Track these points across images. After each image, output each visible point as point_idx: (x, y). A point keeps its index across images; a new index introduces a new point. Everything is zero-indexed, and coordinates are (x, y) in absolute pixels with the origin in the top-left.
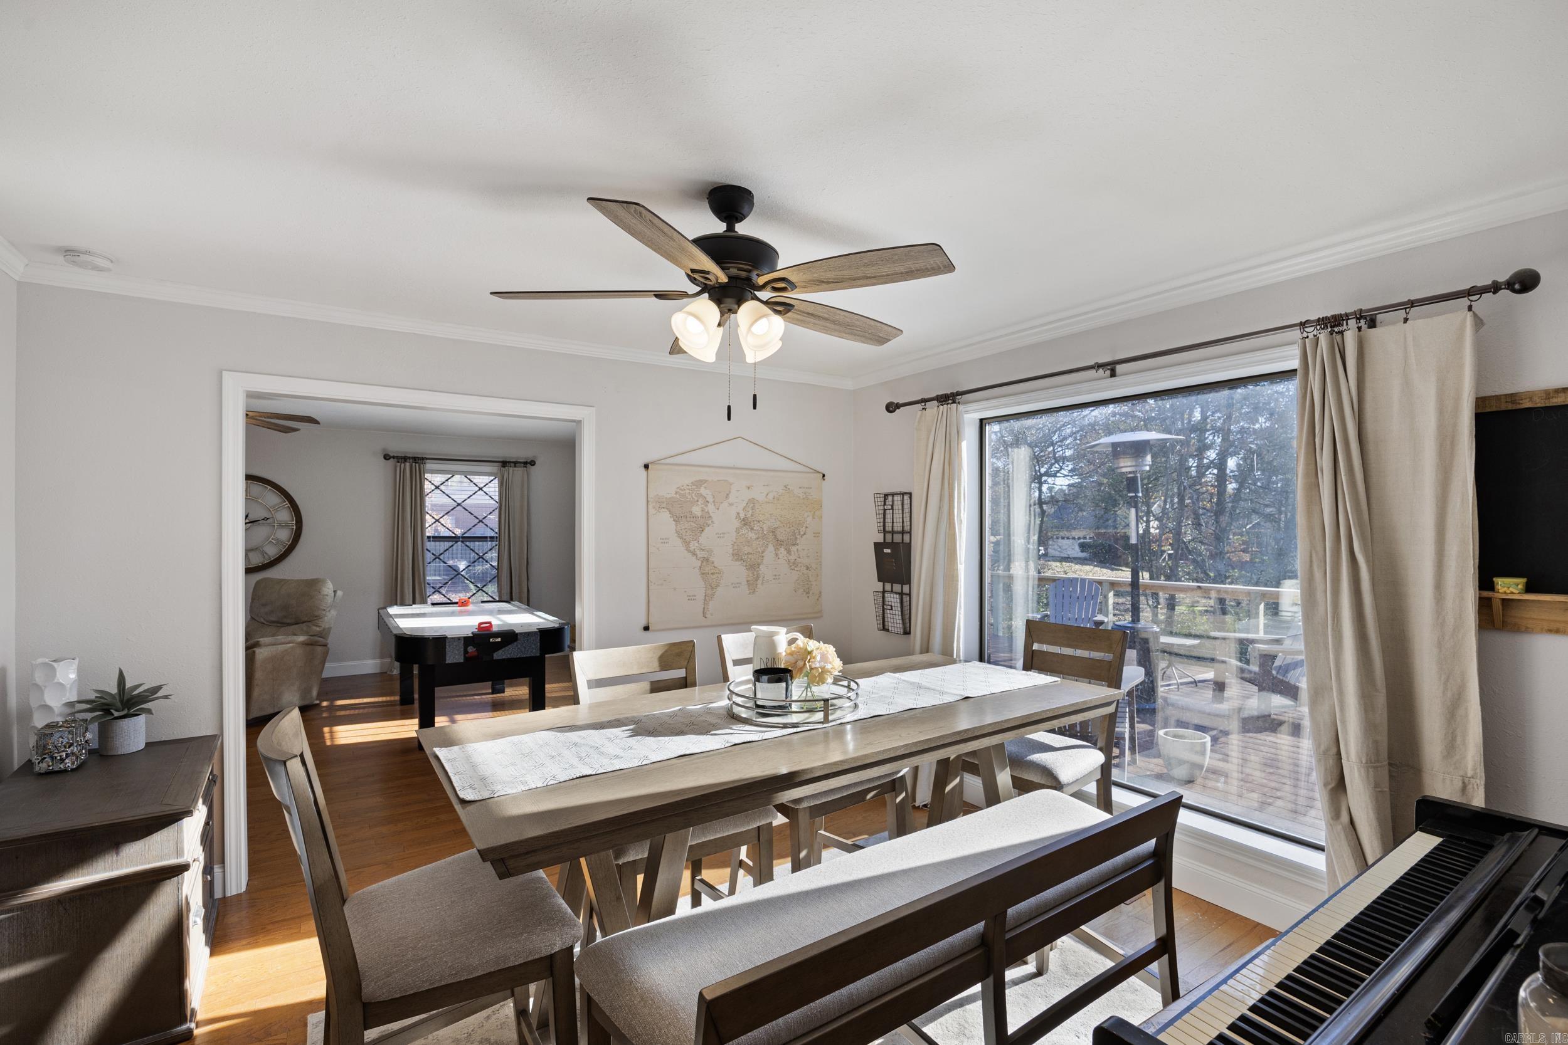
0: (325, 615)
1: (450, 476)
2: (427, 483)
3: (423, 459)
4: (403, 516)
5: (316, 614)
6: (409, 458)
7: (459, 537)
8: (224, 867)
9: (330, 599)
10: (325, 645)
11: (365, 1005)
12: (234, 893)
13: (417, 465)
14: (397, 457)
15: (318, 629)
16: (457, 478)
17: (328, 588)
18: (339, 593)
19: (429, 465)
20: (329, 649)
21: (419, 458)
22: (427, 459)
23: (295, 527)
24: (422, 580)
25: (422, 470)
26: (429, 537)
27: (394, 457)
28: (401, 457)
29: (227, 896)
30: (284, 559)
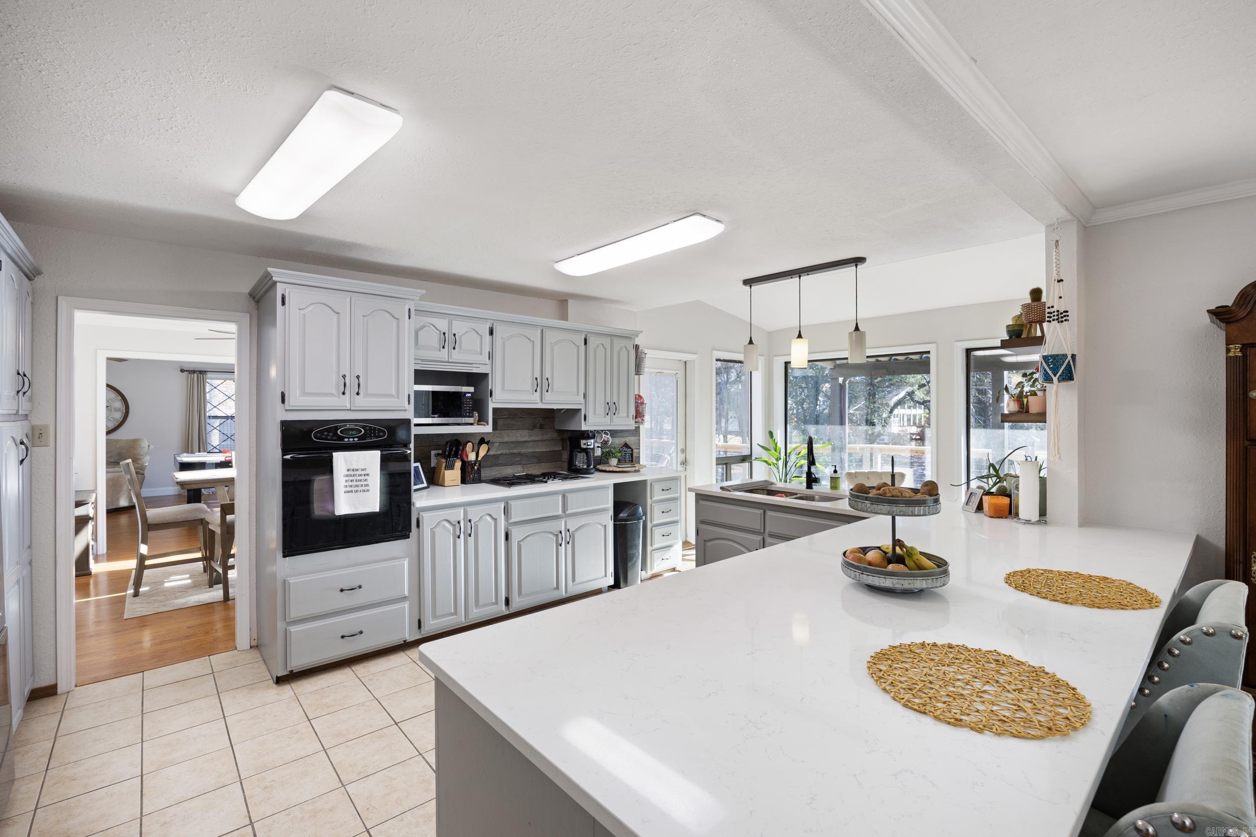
0: (143, 458)
1: (223, 381)
2: (207, 384)
3: (205, 371)
4: (192, 407)
5: (138, 457)
6: (197, 371)
7: (229, 417)
8: (97, 543)
9: (146, 450)
10: (143, 474)
11: (148, 525)
12: (101, 553)
13: (201, 375)
14: (189, 371)
15: (139, 465)
16: (228, 381)
17: (145, 444)
18: (152, 447)
19: (209, 375)
20: (145, 477)
21: (203, 371)
22: (207, 371)
23: (124, 411)
24: (205, 441)
25: (205, 378)
26: (209, 417)
27: (187, 371)
28: (192, 371)
29: (98, 554)
30: (118, 429)
